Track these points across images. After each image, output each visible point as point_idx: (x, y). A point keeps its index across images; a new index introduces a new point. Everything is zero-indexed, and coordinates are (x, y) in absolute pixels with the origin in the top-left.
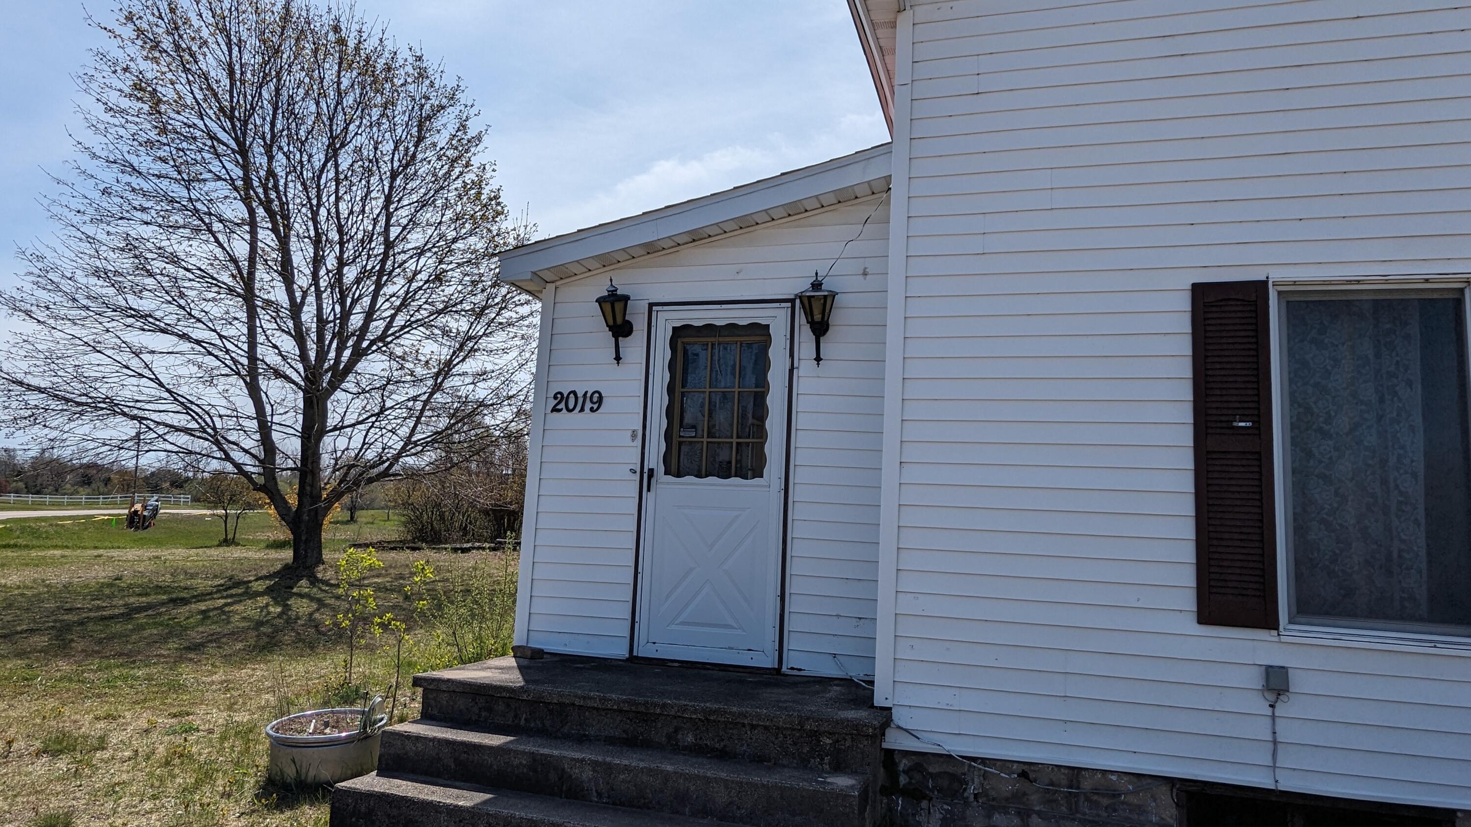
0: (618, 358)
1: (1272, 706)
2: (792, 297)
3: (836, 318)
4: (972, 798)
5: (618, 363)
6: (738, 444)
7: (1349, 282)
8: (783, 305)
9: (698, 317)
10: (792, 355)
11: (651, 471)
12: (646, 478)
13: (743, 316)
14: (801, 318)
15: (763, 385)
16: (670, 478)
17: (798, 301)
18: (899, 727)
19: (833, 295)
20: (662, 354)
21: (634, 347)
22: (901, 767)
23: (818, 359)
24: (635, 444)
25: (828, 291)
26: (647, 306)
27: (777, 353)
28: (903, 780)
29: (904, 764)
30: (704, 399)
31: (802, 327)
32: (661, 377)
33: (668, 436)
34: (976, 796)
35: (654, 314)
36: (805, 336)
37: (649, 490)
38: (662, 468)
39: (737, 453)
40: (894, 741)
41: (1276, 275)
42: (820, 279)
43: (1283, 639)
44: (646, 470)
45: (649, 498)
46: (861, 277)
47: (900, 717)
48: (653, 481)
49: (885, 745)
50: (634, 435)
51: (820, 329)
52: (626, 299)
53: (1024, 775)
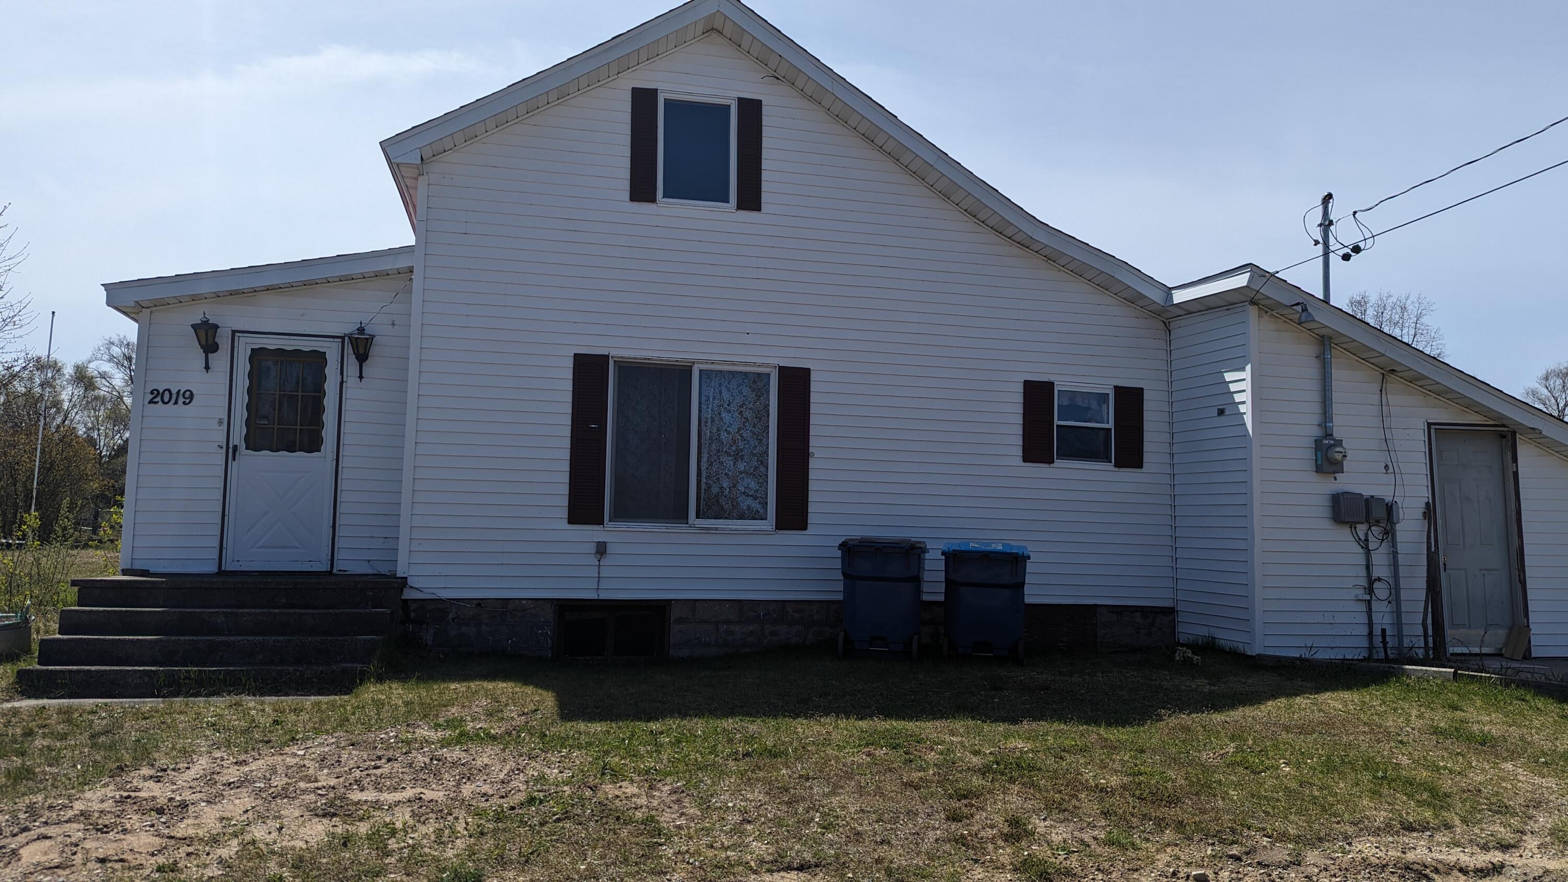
0: (207, 368)
1: (599, 561)
2: (342, 335)
3: (374, 351)
4: (451, 620)
5: (207, 372)
6: (301, 429)
7: (645, 359)
8: (336, 340)
9: (272, 343)
10: (342, 373)
11: (235, 448)
12: (231, 452)
13: (306, 345)
14: (349, 350)
15: (320, 392)
16: (250, 452)
17: (346, 338)
18: (411, 587)
19: (373, 337)
20: (243, 367)
21: (220, 360)
22: (412, 608)
23: (361, 377)
24: (221, 428)
25: (369, 335)
26: (230, 332)
27: (332, 371)
28: (412, 615)
29: (413, 606)
30: (275, 398)
31: (350, 356)
32: (242, 383)
33: (248, 423)
34: (453, 619)
35: (236, 339)
36: (351, 361)
37: (234, 459)
38: (244, 445)
39: (300, 435)
40: (408, 594)
41: (613, 353)
42: (363, 325)
43: (606, 529)
44: (231, 446)
45: (234, 466)
46: (391, 327)
47: (410, 582)
48: (237, 453)
49: (403, 597)
50: (220, 422)
51: (362, 358)
52: (216, 327)
53: (479, 605)
